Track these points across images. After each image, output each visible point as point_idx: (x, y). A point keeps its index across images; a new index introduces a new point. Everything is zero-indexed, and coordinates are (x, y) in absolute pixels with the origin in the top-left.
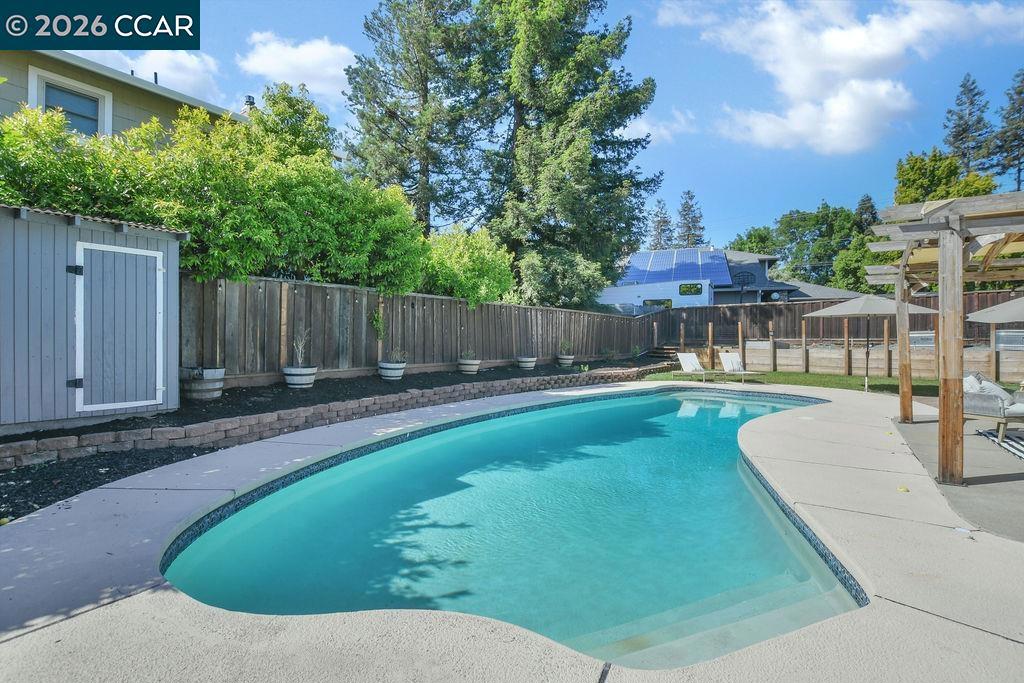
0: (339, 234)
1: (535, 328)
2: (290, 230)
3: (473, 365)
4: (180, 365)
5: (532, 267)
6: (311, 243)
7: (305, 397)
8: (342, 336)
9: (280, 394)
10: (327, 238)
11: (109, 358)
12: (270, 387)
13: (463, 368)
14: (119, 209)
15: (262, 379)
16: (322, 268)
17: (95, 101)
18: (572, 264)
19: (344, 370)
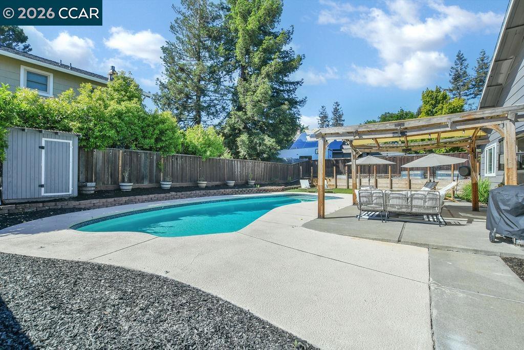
0: (143, 132)
1: (236, 169)
2: (122, 130)
3: (204, 184)
4: (79, 181)
5: (243, 141)
6: (132, 135)
7: (127, 194)
8: (145, 171)
9: (118, 192)
10: (138, 133)
11: (53, 177)
12: (114, 190)
13: (199, 185)
14: (57, 125)
15: (111, 187)
16: (136, 145)
17: (46, 77)
18: (264, 140)
19: (146, 184)
